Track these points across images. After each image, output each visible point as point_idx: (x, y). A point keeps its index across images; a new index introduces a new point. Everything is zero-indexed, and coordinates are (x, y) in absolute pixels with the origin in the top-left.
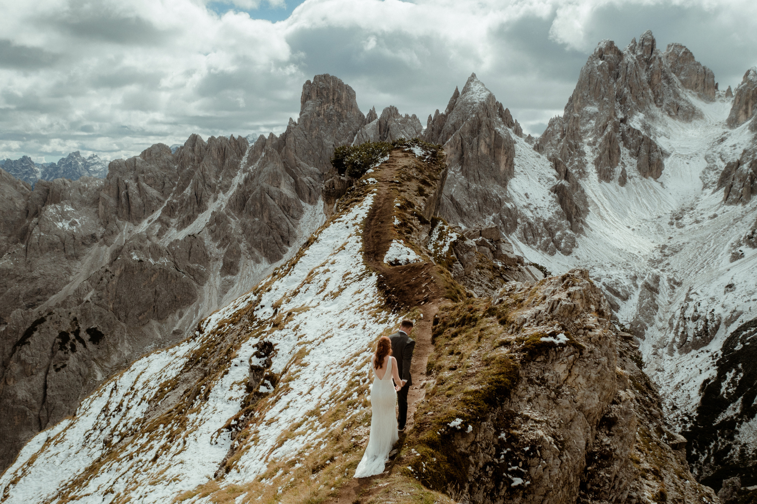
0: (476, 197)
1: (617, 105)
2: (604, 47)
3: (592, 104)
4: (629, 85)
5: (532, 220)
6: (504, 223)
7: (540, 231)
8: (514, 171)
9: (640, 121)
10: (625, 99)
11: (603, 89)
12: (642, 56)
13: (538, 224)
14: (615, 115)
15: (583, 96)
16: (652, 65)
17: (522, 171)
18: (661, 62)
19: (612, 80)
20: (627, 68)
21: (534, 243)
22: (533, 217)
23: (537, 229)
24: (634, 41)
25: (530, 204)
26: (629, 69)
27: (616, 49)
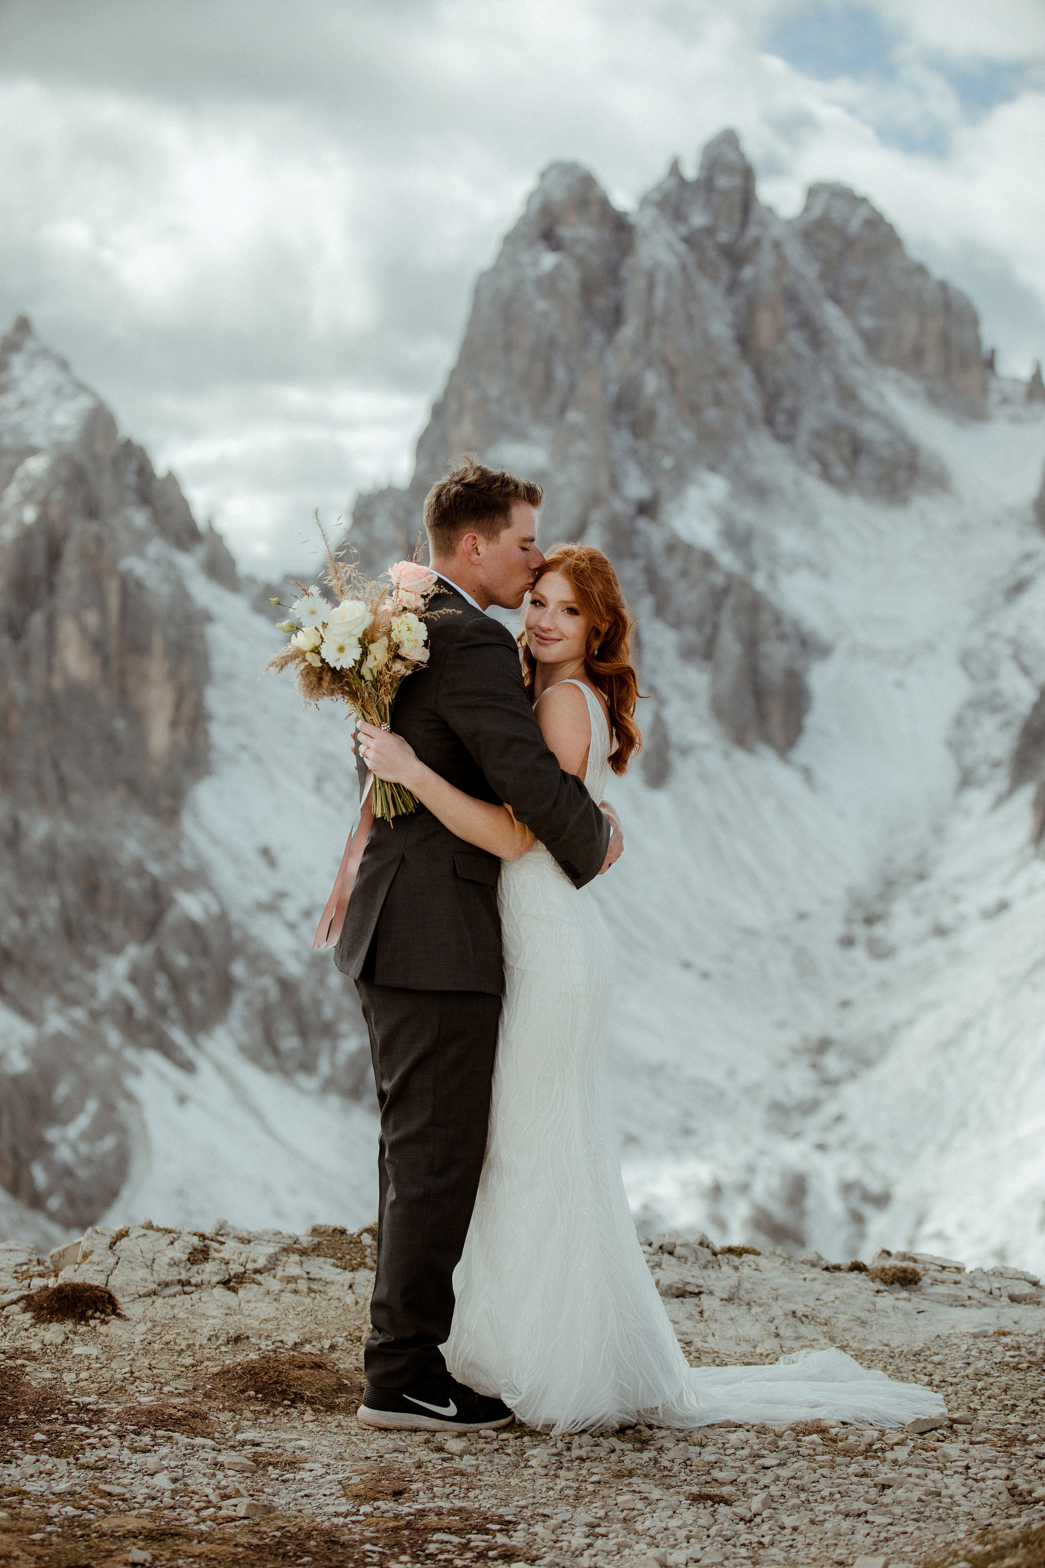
0: (52, 876)
1: (622, 439)
2: (559, 194)
3: (520, 436)
4: (664, 360)
5: (294, 968)
6: (177, 985)
7: (328, 1012)
8: (208, 746)
9: (714, 508)
10: (652, 416)
11: (561, 374)
12: (710, 231)
13: (322, 981)
14: (615, 485)
15: (484, 400)
16: (747, 273)
17: (243, 748)
18: (782, 258)
19: (598, 337)
20: (651, 288)
21: (308, 1067)
22: (296, 954)
23: (317, 1004)
24: (675, 169)
25: (282, 894)
26: (660, 293)
27: (604, 203)
